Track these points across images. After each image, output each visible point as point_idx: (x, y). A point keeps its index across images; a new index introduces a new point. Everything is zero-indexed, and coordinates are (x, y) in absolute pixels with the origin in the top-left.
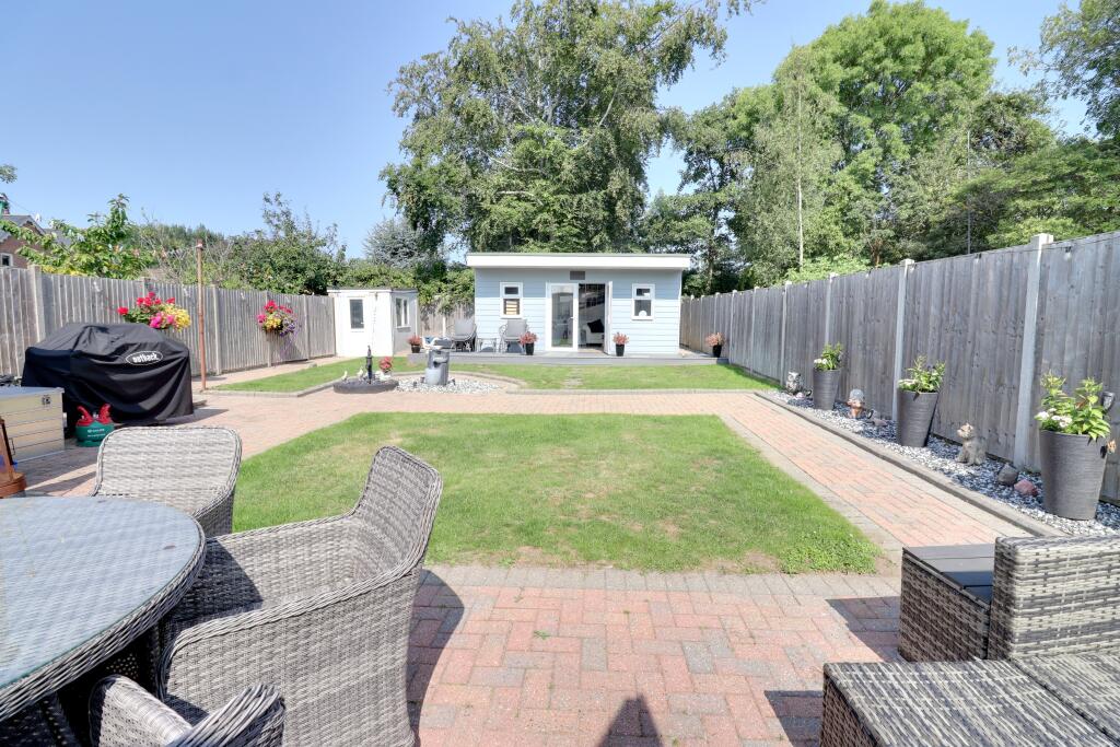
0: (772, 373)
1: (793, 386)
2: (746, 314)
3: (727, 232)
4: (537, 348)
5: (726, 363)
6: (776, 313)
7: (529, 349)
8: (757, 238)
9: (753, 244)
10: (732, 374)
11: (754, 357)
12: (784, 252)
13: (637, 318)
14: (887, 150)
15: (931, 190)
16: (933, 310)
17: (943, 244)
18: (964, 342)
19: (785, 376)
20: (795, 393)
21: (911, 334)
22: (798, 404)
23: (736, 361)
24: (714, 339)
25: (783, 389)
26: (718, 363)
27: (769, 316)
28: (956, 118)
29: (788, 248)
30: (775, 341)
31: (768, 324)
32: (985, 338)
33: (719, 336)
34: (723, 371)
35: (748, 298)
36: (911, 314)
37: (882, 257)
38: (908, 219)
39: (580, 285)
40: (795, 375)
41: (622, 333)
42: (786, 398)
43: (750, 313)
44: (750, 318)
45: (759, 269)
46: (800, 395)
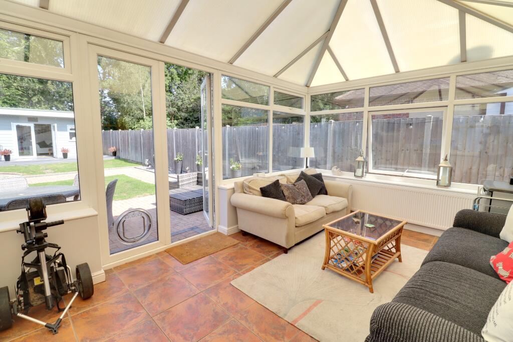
0: (139, 160)
1: (147, 164)
2: (126, 140)
3: (109, 100)
4: (11, 157)
5: (119, 158)
6: (139, 140)
7: (7, 158)
8: (125, 106)
9: (123, 107)
10: (123, 162)
11: (132, 155)
12: (138, 113)
13: (71, 140)
14: (172, 79)
15: (187, 96)
16: (181, 141)
17: (193, 115)
18: (187, 149)
19: (144, 161)
20: (148, 166)
21: (177, 147)
22: (149, 169)
23: (123, 158)
24: (113, 149)
25: (144, 165)
26: (115, 158)
27: (136, 140)
28: (193, 72)
29: (139, 112)
30: (139, 149)
31: (136, 144)
32: (190, 147)
33: (114, 148)
34: (118, 161)
35: (126, 133)
36: (177, 142)
37: (174, 117)
38: (181, 105)
39: (35, 124)
40: (148, 160)
41: (66, 148)
42: (145, 167)
43: (128, 139)
44: (128, 141)
45: (127, 119)
46: (150, 166)
